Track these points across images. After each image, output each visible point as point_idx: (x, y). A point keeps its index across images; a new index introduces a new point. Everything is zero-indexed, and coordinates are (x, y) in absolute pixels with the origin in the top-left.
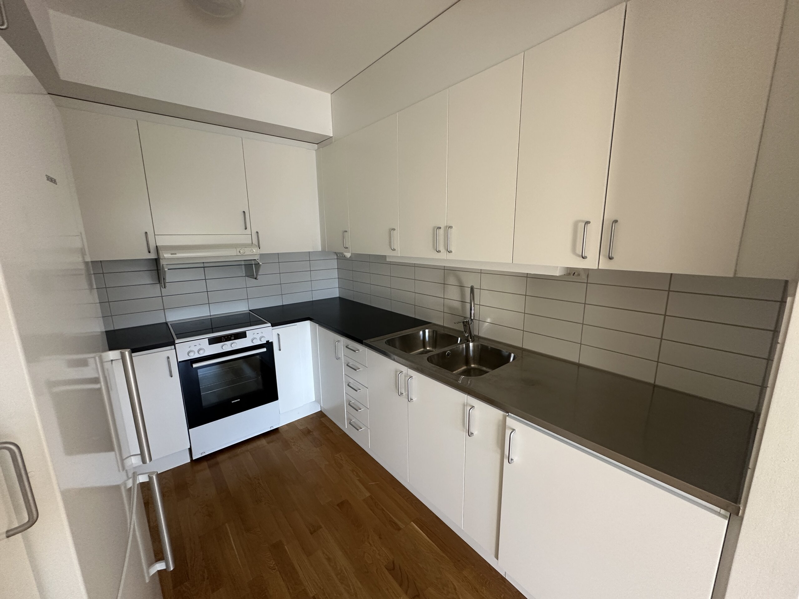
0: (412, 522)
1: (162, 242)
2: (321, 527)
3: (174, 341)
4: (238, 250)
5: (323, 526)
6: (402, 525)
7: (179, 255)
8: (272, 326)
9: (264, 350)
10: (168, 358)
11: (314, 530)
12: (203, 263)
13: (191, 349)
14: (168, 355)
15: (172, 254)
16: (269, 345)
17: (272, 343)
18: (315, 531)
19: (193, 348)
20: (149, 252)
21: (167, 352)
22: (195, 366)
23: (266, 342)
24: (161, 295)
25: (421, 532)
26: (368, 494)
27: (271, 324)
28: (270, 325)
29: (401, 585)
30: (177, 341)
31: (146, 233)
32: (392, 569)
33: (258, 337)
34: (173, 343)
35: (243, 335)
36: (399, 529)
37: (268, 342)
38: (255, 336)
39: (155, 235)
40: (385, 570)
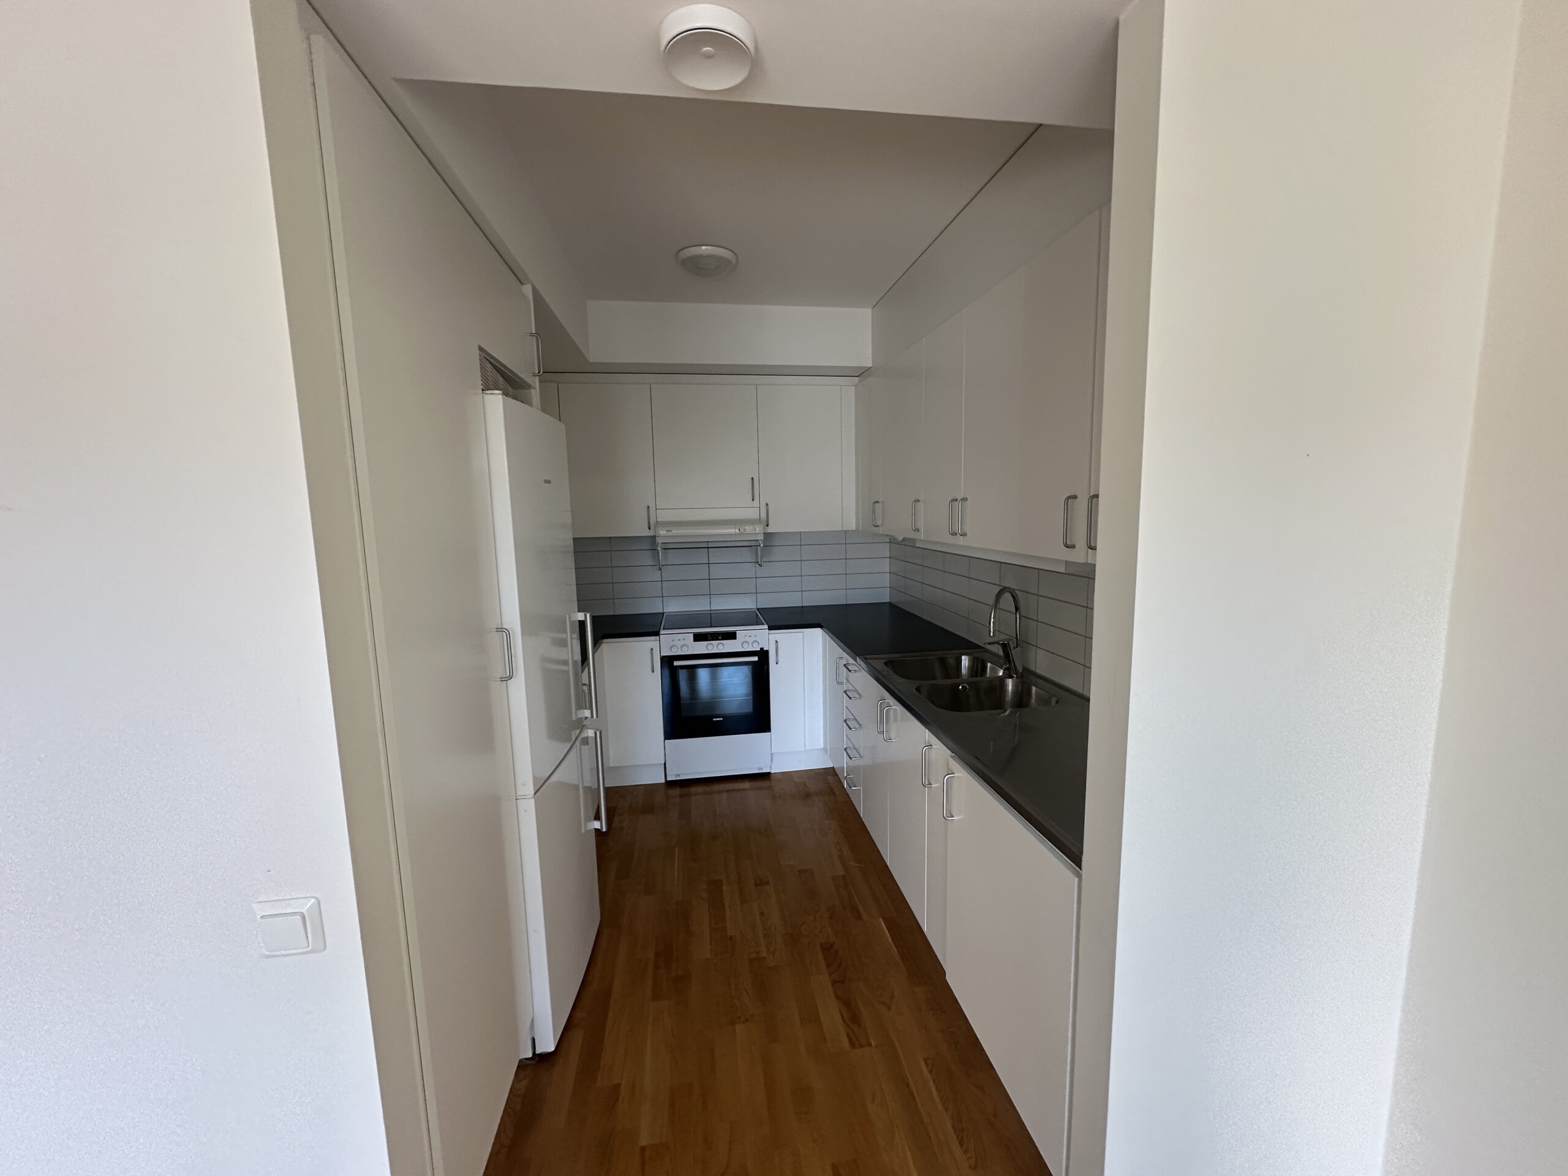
0: (881, 919)
1: (664, 516)
2: (768, 883)
3: (659, 631)
4: (738, 527)
5: (771, 883)
6: (865, 916)
7: (675, 532)
8: (770, 628)
9: (756, 659)
10: (652, 649)
11: (760, 883)
12: (708, 542)
13: (675, 643)
14: (651, 646)
15: (667, 531)
16: (763, 655)
17: (767, 652)
18: (760, 885)
19: (676, 643)
20: (649, 529)
21: (649, 643)
22: (676, 663)
23: (759, 649)
24: (660, 580)
25: (886, 930)
26: (841, 872)
27: (768, 627)
28: (766, 627)
29: (828, 966)
30: (662, 632)
31: (648, 507)
32: (828, 949)
33: (750, 640)
34: (657, 634)
35: (732, 636)
36: (859, 917)
37: (762, 649)
38: (747, 639)
39: (656, 509)
40: (818, 947)
